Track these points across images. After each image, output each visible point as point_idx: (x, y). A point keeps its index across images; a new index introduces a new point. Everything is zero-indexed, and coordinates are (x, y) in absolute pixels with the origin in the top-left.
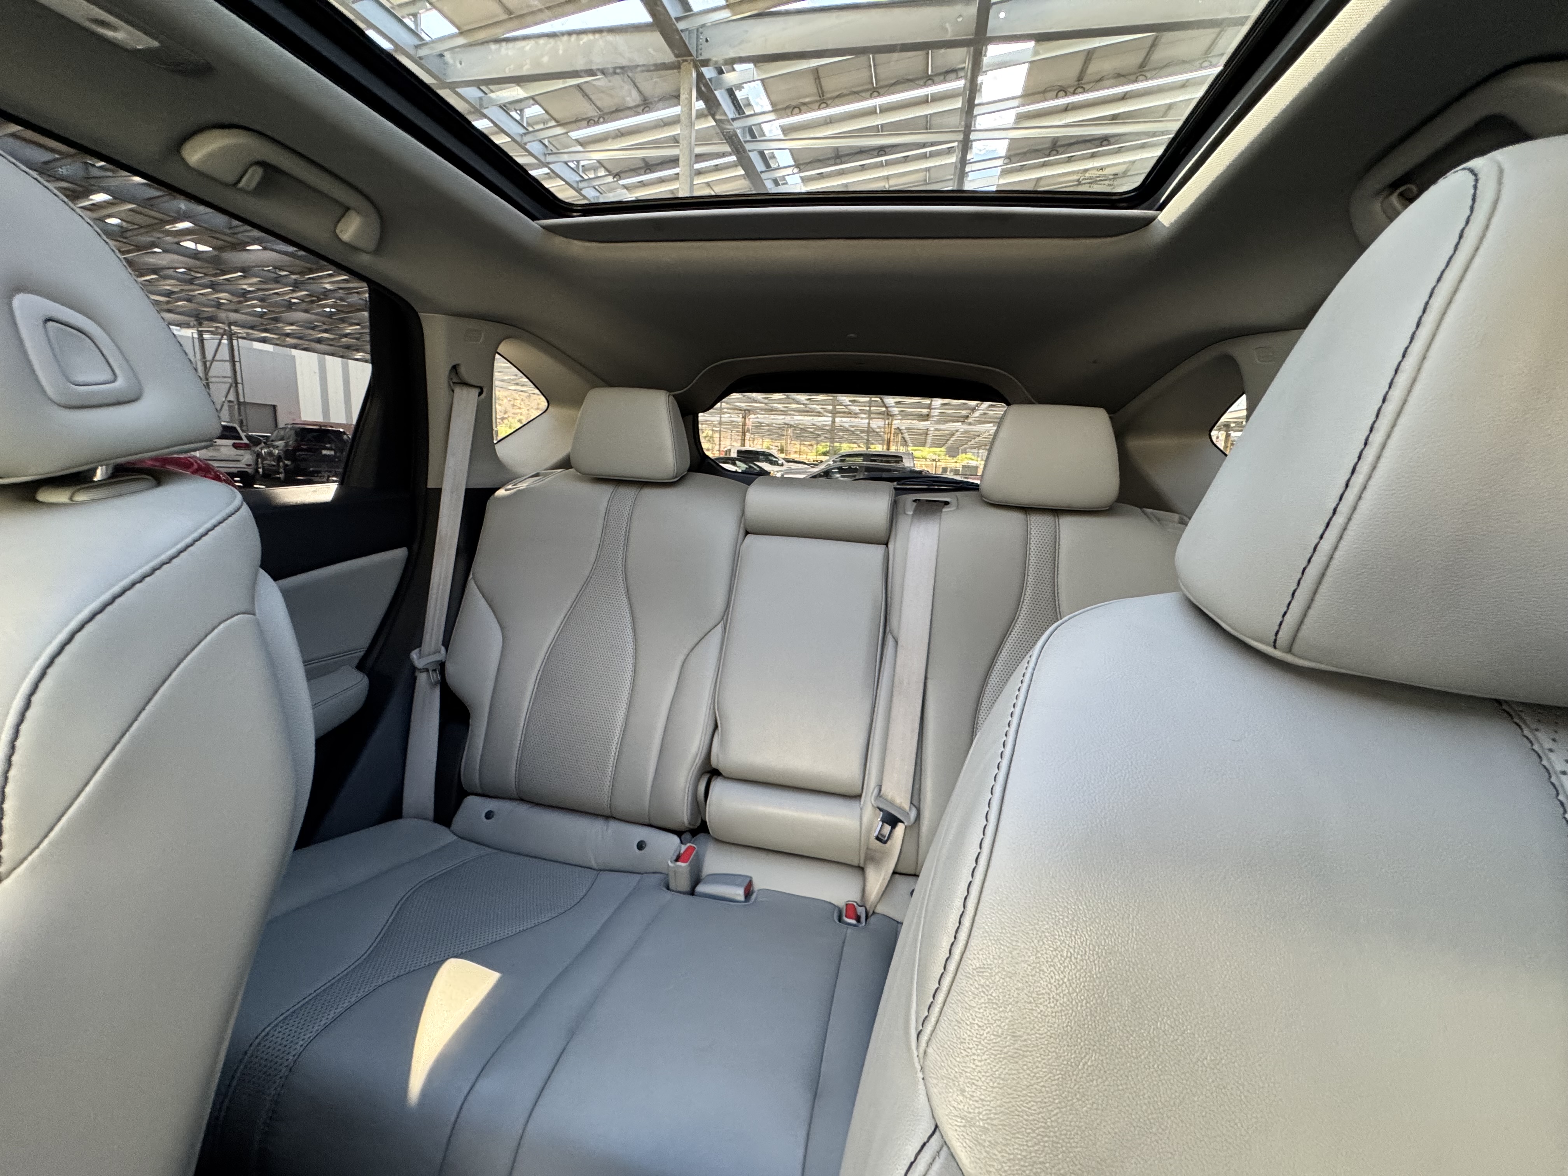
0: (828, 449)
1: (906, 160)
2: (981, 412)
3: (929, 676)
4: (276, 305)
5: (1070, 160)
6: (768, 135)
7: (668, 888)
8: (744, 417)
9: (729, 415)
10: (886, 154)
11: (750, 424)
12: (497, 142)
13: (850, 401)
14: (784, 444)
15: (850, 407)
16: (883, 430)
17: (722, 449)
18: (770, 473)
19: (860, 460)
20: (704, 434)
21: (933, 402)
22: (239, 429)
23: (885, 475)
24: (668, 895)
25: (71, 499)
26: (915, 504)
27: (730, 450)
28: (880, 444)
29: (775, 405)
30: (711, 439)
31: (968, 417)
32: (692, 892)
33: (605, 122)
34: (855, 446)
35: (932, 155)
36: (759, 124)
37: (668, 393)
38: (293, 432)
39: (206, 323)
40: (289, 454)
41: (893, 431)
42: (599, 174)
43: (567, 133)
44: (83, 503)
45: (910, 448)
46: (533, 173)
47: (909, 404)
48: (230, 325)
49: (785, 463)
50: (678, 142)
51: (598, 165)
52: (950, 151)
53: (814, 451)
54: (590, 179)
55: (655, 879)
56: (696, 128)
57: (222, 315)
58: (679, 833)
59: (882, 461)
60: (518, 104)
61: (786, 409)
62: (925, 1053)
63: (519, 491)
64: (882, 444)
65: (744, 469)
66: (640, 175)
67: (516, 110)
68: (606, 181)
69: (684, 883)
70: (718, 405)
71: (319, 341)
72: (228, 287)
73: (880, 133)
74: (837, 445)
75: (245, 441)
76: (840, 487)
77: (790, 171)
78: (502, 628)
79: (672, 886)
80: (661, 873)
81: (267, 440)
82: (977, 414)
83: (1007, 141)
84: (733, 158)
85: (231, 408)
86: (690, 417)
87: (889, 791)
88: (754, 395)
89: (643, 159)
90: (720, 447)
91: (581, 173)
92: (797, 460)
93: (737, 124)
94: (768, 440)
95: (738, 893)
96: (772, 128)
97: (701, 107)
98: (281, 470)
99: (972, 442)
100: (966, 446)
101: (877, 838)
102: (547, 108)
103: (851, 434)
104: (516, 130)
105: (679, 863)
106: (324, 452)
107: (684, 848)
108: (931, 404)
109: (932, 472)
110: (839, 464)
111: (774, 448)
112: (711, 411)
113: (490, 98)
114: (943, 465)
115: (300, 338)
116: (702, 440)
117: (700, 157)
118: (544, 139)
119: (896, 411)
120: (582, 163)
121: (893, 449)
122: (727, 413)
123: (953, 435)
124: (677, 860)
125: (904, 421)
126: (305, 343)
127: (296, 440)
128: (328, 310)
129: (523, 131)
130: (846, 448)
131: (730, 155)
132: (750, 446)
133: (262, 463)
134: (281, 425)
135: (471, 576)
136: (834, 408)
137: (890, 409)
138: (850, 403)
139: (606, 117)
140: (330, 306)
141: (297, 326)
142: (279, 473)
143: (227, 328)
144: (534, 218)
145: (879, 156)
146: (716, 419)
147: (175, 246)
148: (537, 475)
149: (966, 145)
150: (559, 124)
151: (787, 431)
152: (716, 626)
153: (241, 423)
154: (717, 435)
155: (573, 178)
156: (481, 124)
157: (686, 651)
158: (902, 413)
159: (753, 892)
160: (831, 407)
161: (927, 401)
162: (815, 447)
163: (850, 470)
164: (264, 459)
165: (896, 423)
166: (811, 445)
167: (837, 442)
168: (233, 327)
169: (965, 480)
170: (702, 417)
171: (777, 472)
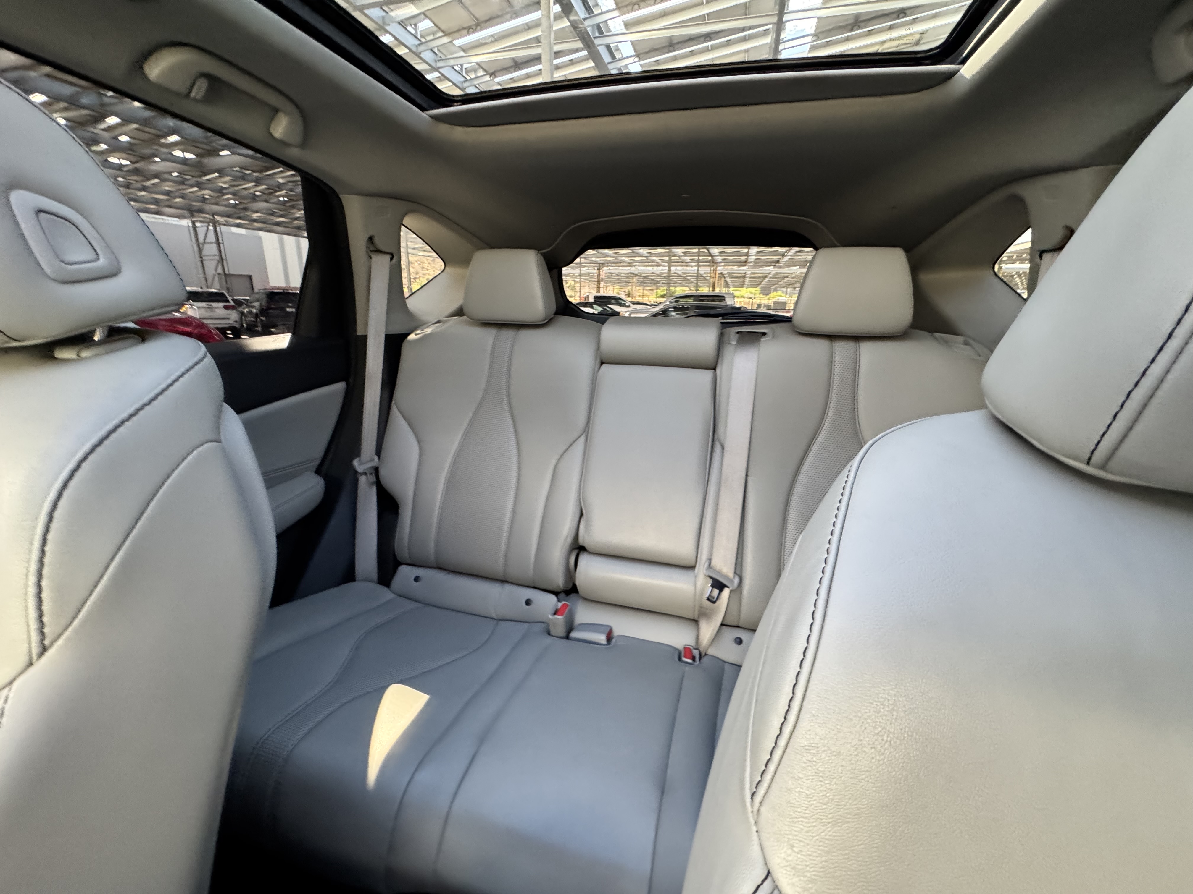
0: (665, 292)
1: (728, 43)
2: (790, 257)
3: (749, 473)
4: (244, 198)
5: (870, 33)
6: (614, 31)
7: (549, 634)
8: (599, 269)
9: (587, 268)
10: (711, 40)
11: (604, 274)
12: (400, 53)
13: (683, 253)
14: (630, 290)
15: (683, 258)
16: (709, 275)
17: (582, 296)
18: (619, 313)
19: (691, 300)
20: (568, 285)
21: (750, 251)
22: (226, 294)
23: (712, 312)
24: (548, 640)
25: (78, 355)
26: (738, 335)
27: (588, 296)
28: (708, 287)
29: (623, 258)
30: (573, 288)
31: (778, 262)
32: (567, 637)
33: (481, 29)
34: (687, 289)
35: (751, 37)
36: (605, 22)
37: (537, 251)
38: (265, 296)
39: (195, 214)
40: (263, 311)
41: (717, 275)
42: (479, 75)
43: (451, 42)
44: (86, 358)
45: (731, 289)
46: (428, 77)
47: (730, 253)
48: (213, 215)
49: (631, 305)
50: (540, 42)
51: (477, 66)
52: (766, 33)
53: (654, 294)
54: (471, 79)
55: (538, 628)
56: (554, 29)
57: (208, 207)
58: (556, 593)
59: (708, 301)
60: (413, 20)
61: (631, 261)
62: (759, 810)
63: (425, 335)
64: (709, 287)
65: (599, 311)
66: (511, 72)
67: (411, 25)
68: (484, 80)
69: (560, 630)
70: (578, 260)
71: (278, 224)
72: (210, 186)
73: (707, 22)
74: (672, 288)
75: (232, 303)
76: (675, 323)
77: (631, 60)
78: (419, 441)
79: (552, 633)
80: (542, 622)
81: (247, 302)
82: (786, 259)
83: (816, 19)
84: (585, 53)
85: (220, 279)
86: (555, 271)
87: (717, 563)
88: (606, 251)
89: (513, 59)
90: (580, 294)
91: (464, 75)
92: (640, 302)
93: (587, 23)
94: (618, 287)
95: (602, 638)
96: (616, 24)
97: (558, 11)
98: (259, 324)
99: (782, 282)
100: (776, 286)
101: (708, 599)
102: (436, 22)
103: (684, 280)
104: (411, 42)
105: (556, 616)
106: (288, 310)
107: (560, 605)
108: (748, 252)
109: (749, 308)
110: (674, 304)
111: (622, 293)
112: (572, 265)
113: (392, 17)
114: (758, 302)
115: (264, 223)
116: (566, 289)
117: (558, 54)
118: (434, 48)
119: (719, 259)
120: (465, 66)
121: (717, 290)
122: (585, 266)
123: (765, 277)
124: (555, 614)
125: (726, 268)
126: (268, 226)
127: (267, 302)
128: (281, 199)
129: (418, 42)
130: (680, 291)
131: (583, 50)
132: (604, 293)
133: (245, 320)
134: (256, 290)
135: (393, 402)
136: (670, 259)
137: (715, 258)
138: (683, 254)
139: (483, 25)
140: (283, 196)
141: (262, 213)
142: (257, 327)
143: (212, 218)
144: (423, 109)
145: (705, 41)
146: (577, 271)
147: (169, 156)
148: (438, 322)
149: (780, 26)
150: (446, 34)
151: (633, 279)
152: (579, 438)
153: (228, 289)
154: (578, 285)
155: (458, 79)
156: (386, 39)
157: (557, 457)
158: (725, 261)
159: (612, 638)
160: (667, 258)
161: (745, 250)
162: (655, 291)
163: (683, 309)
164: (246, 316)
165: (720, 269)
166: (651, 290)
167: (672, 286)
168: (216, 217)
169: (777, 313)
170: (565, 270)
171: (626, 312)
